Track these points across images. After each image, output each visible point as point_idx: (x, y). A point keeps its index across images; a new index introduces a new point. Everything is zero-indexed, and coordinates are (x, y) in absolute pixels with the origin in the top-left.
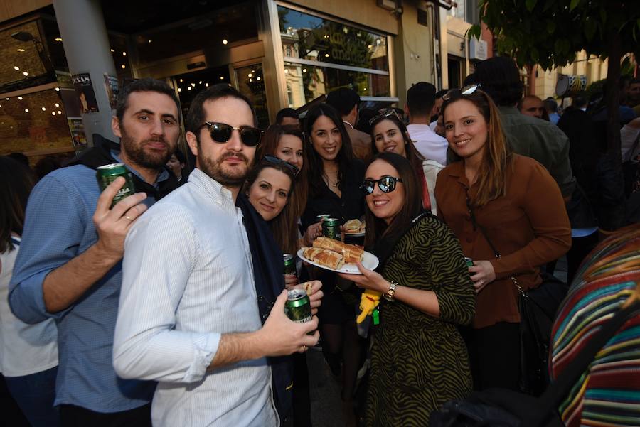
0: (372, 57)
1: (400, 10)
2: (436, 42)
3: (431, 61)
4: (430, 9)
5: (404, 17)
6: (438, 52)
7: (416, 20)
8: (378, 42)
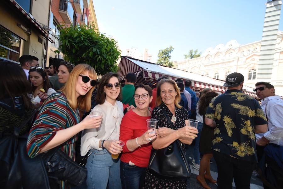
0: (12, 45)
1: (30, 33)
2: (45, 51)
3: (42, 56)
4: (44, 39)
5: (31, 36)
6: (46, 54)
7: (37, 40)
8: (17, 41)
